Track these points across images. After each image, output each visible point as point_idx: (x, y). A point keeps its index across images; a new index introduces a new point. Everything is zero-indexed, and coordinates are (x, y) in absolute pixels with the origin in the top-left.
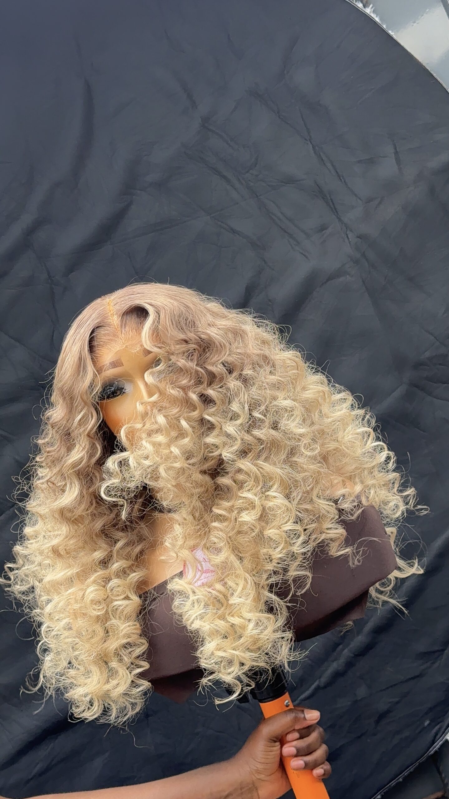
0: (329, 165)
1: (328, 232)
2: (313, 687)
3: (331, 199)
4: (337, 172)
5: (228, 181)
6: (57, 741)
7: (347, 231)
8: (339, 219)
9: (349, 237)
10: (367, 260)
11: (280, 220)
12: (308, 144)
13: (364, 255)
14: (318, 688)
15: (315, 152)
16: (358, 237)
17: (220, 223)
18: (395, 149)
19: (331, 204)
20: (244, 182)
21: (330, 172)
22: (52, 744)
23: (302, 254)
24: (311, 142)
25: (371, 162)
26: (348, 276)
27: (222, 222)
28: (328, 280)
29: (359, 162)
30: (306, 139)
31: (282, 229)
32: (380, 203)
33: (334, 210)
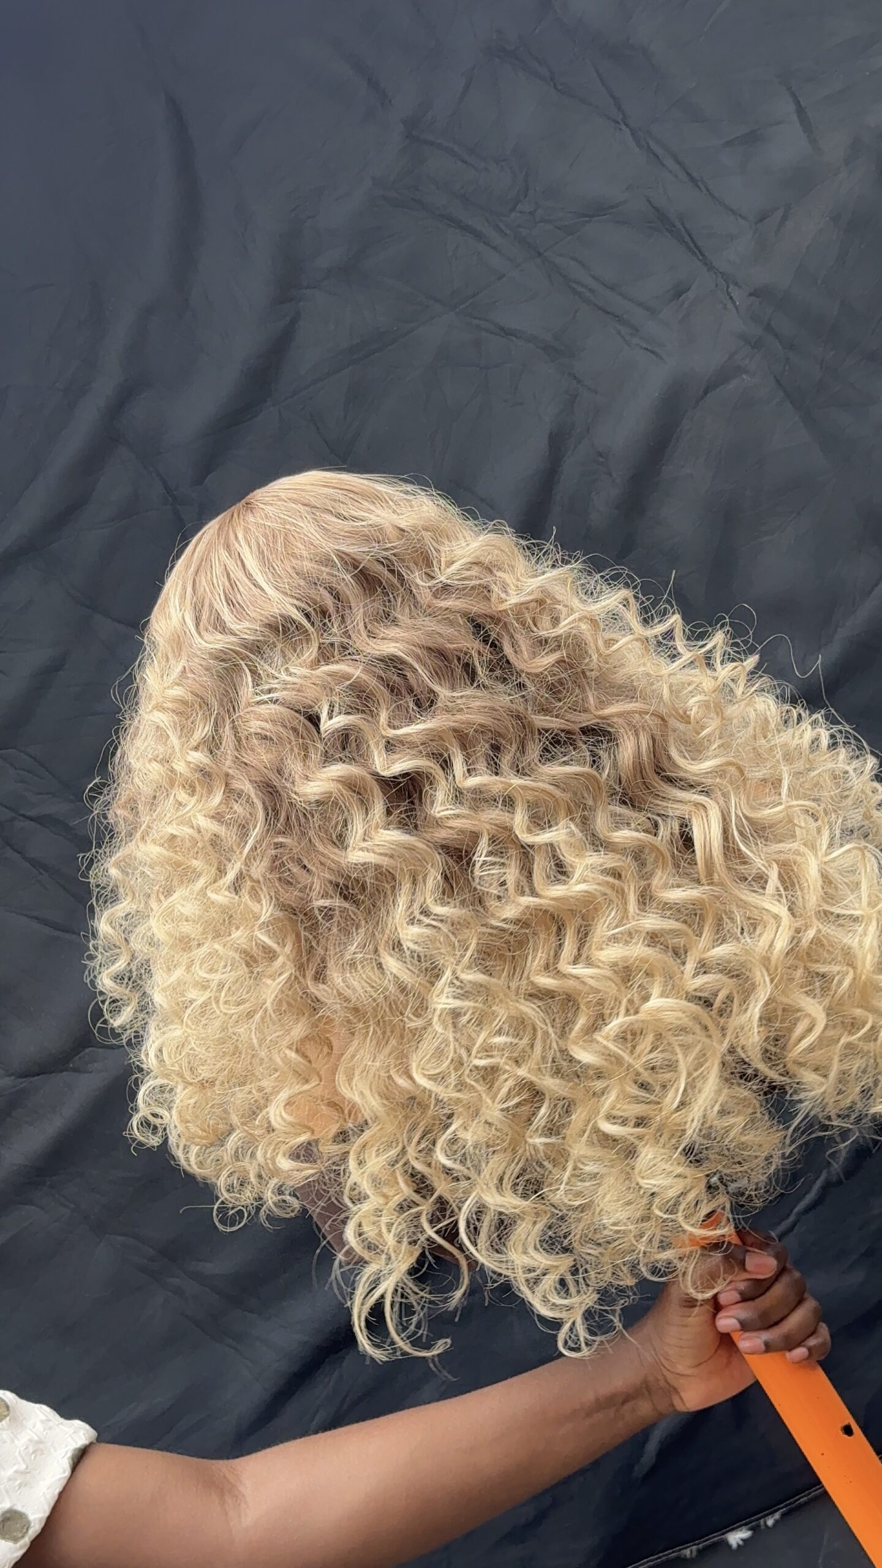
0: (670, 162)
1: (691, 295)
2: (819, 1184)
3: (686, 231)
4: (688, 173)
5: (478, 235)
6: (344, 1364)
7: (728, 287)
8: (710, 267)
9: (734, 297)
10: (776, 336)
11: (591, 291)
12: (621, 129)
13: (768, 328)
14: (827, 1186)
15: (639, 145)
16: (751, 295)
17: (476, 322)
18: (798, 103)
19: (687, 239)
20: (508, 232)
21: (676, 176)
22: (336, 1373)
23: (646, 349)
24: (627, 125)
25: (753, 138)
26: (744, 376)
27: (480, 319)
28: (706, 392)
29: (728, 144)
30: (617, 122)
31: (600, 308)
32: (785, 218)
33: (696, 250)
